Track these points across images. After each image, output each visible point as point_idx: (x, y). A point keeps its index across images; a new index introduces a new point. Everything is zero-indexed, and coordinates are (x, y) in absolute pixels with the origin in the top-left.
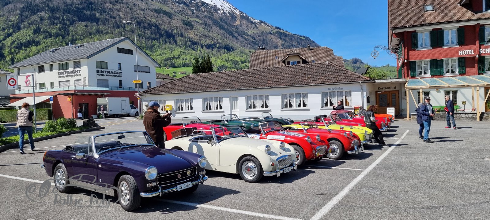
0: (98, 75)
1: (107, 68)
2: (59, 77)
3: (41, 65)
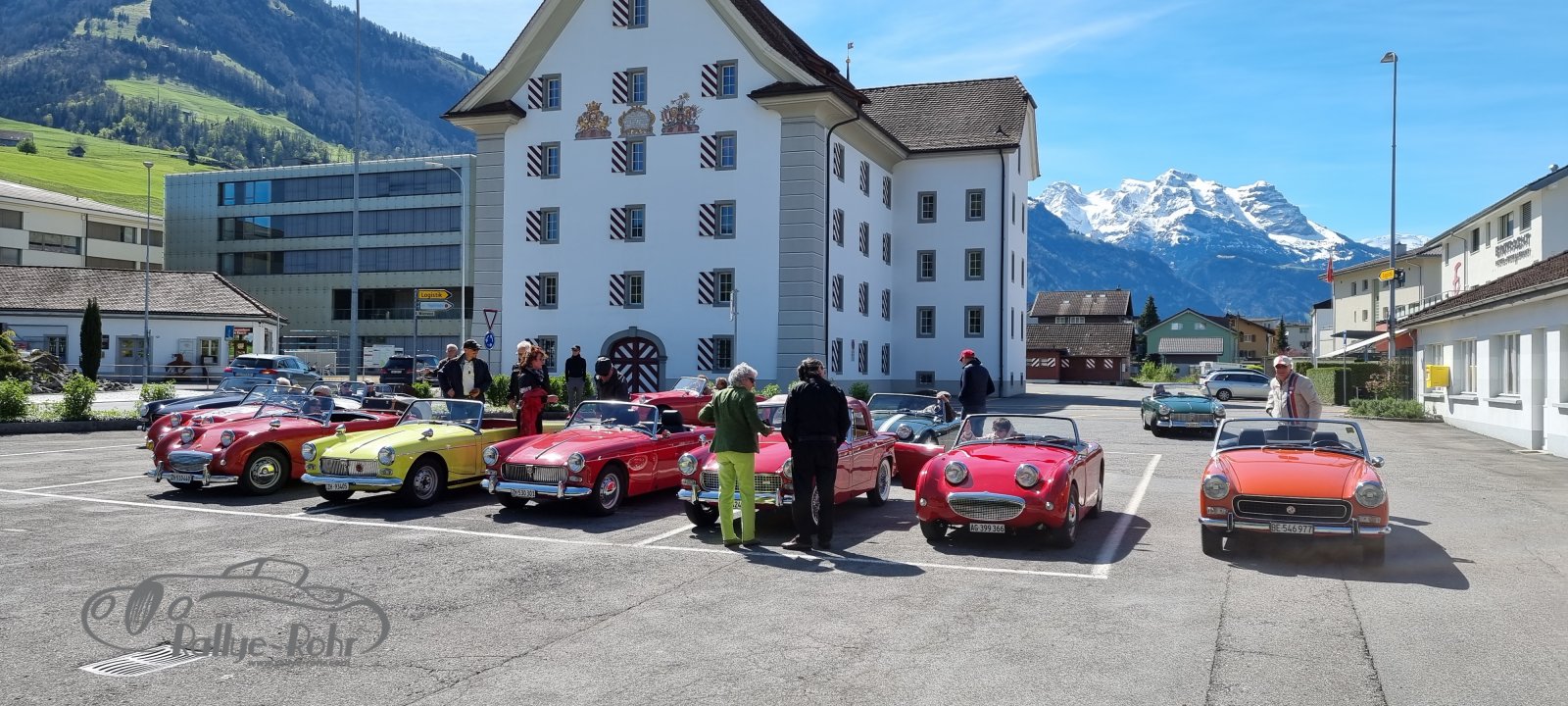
2: (1497, 263)
3: (1472, 226)
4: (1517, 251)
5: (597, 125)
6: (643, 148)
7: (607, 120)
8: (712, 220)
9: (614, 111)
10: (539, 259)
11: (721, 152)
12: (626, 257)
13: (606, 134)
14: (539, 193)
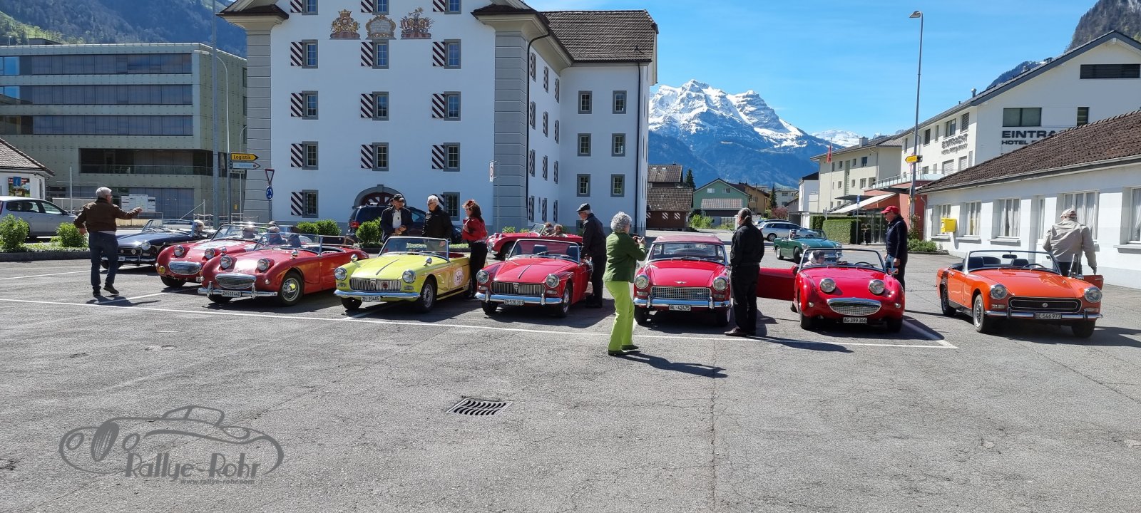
0: (1007, 143)
1: (1040, 125)
2: (943, 153)
3: (926, 128)
4: (957, 145)
5: (348, 28)
6: (386, 48)
7: (356, 25)
8: (443, 107)
9: (363, 19)
10: (303, 130)
11: (448, 55)
12: (374, 132)
13: (356, 36)
14: (303, 80)
